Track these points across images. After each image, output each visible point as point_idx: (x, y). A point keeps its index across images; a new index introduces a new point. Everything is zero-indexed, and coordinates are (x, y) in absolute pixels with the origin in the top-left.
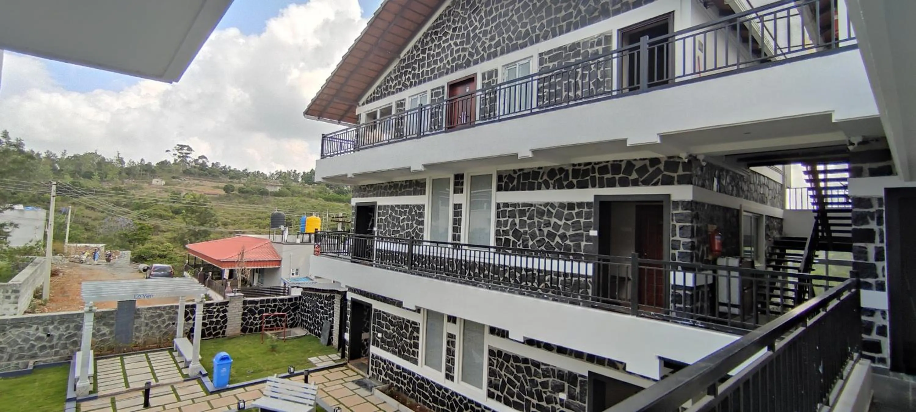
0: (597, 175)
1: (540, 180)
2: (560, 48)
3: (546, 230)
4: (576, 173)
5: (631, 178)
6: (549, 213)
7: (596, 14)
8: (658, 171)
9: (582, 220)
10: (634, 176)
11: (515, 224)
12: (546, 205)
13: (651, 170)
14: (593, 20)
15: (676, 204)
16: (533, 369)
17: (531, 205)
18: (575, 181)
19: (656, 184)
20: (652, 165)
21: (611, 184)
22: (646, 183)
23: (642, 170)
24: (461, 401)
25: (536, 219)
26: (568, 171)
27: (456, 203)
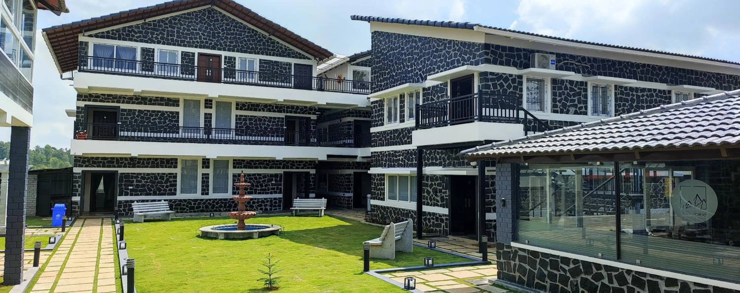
0: (285, 109)
1: (260, 108)
2: (270, 61)
3: (263, 126)
4: (277, 107)
5: (298, 111)
6: (265, 121)
7: (285, 54)
8: (307, 110)
9: (280, 123)
10: (299, 111)
11: (247, 124)
12: (263, 117)
13: (305, 110)
14: (283, 56)
15: (312, 120)
16: (258, 177)
17: (256, 117)
18: (276, 110)
19: (306, 114)
20: (305, 108)
21: (291, 112)
22: (303, 113)
23: (302, 109)
24: (213, 202)
25: (258, 122)
26: (273, 106)
27: (206, 112)
